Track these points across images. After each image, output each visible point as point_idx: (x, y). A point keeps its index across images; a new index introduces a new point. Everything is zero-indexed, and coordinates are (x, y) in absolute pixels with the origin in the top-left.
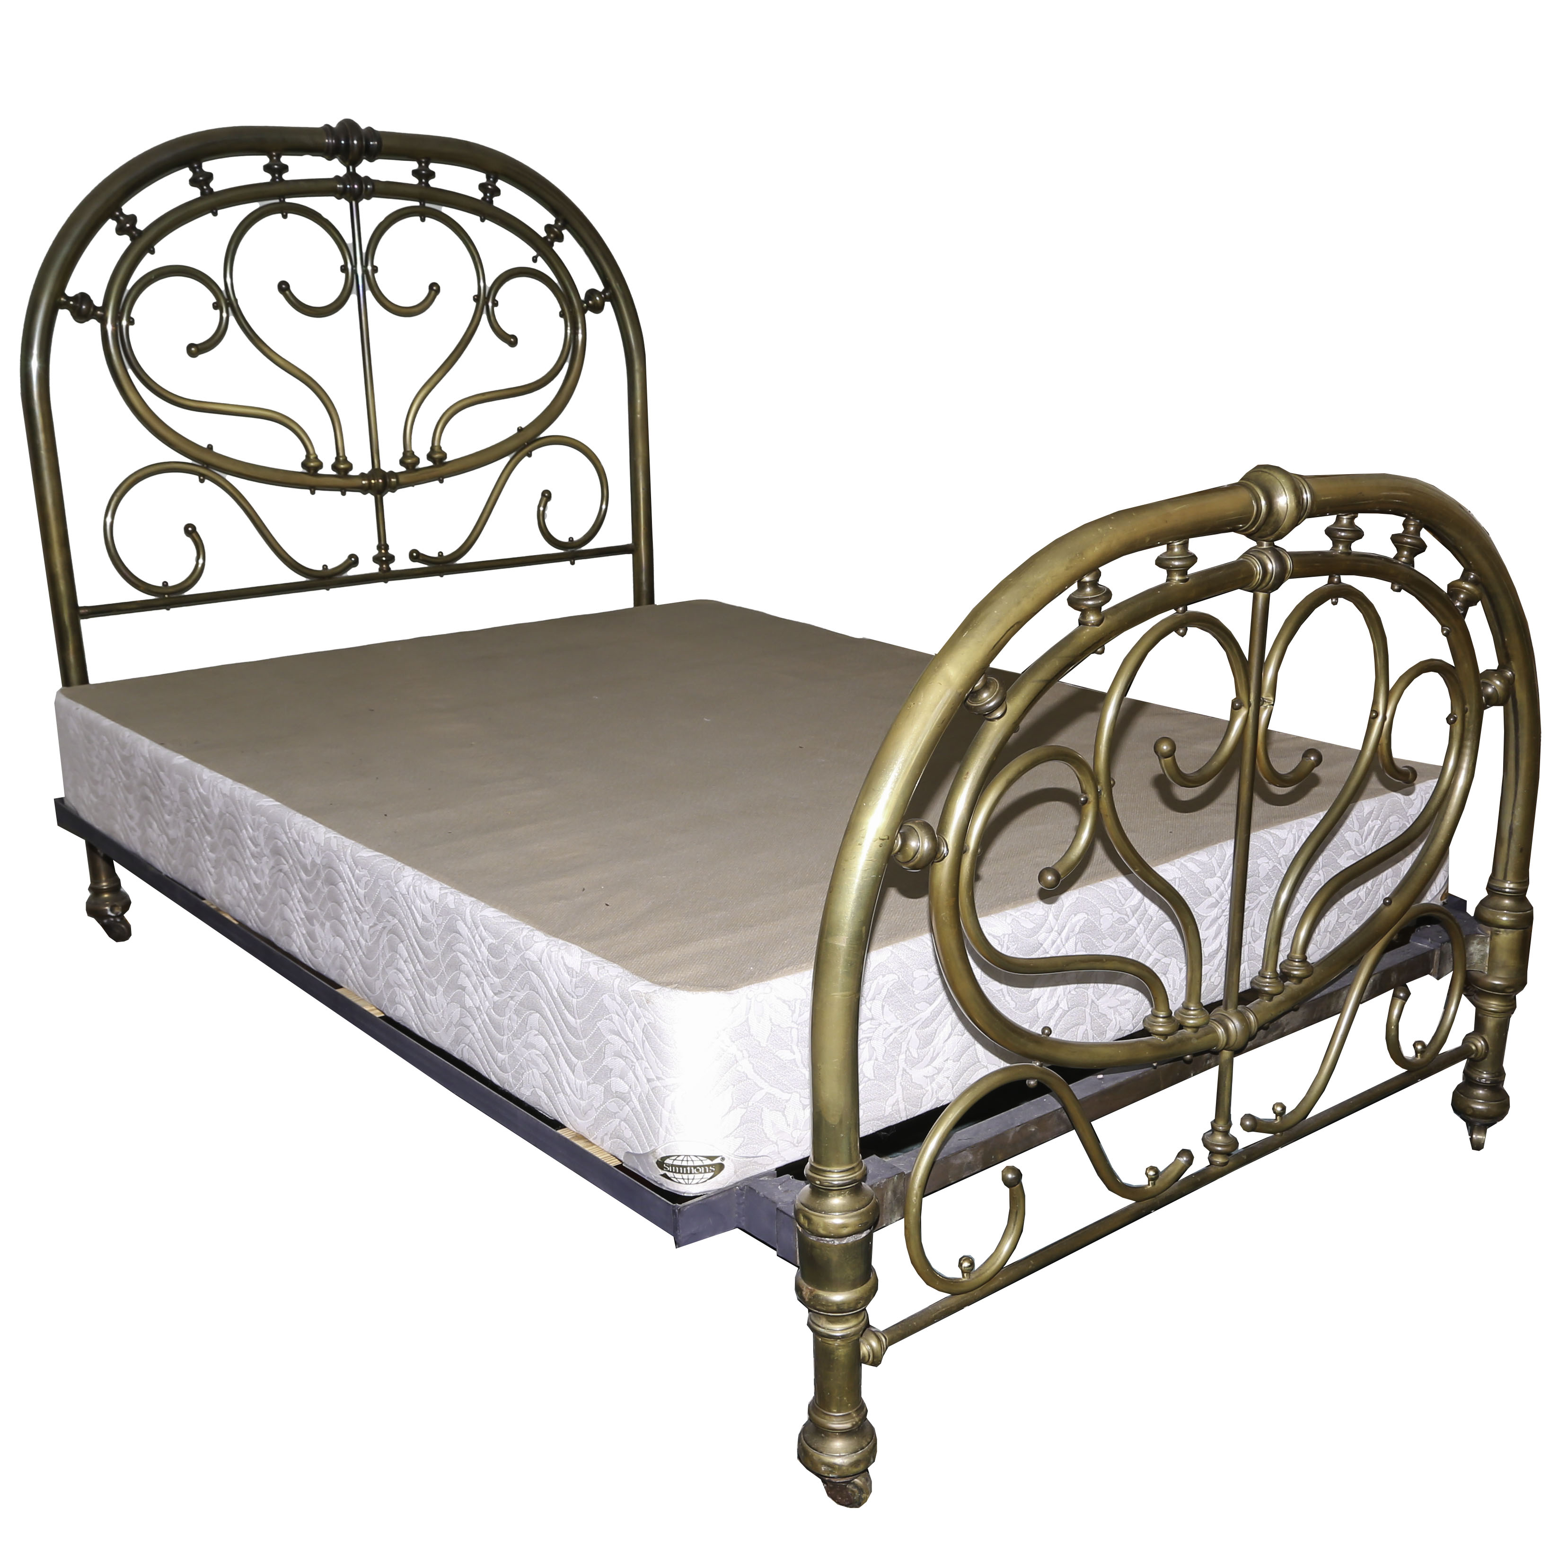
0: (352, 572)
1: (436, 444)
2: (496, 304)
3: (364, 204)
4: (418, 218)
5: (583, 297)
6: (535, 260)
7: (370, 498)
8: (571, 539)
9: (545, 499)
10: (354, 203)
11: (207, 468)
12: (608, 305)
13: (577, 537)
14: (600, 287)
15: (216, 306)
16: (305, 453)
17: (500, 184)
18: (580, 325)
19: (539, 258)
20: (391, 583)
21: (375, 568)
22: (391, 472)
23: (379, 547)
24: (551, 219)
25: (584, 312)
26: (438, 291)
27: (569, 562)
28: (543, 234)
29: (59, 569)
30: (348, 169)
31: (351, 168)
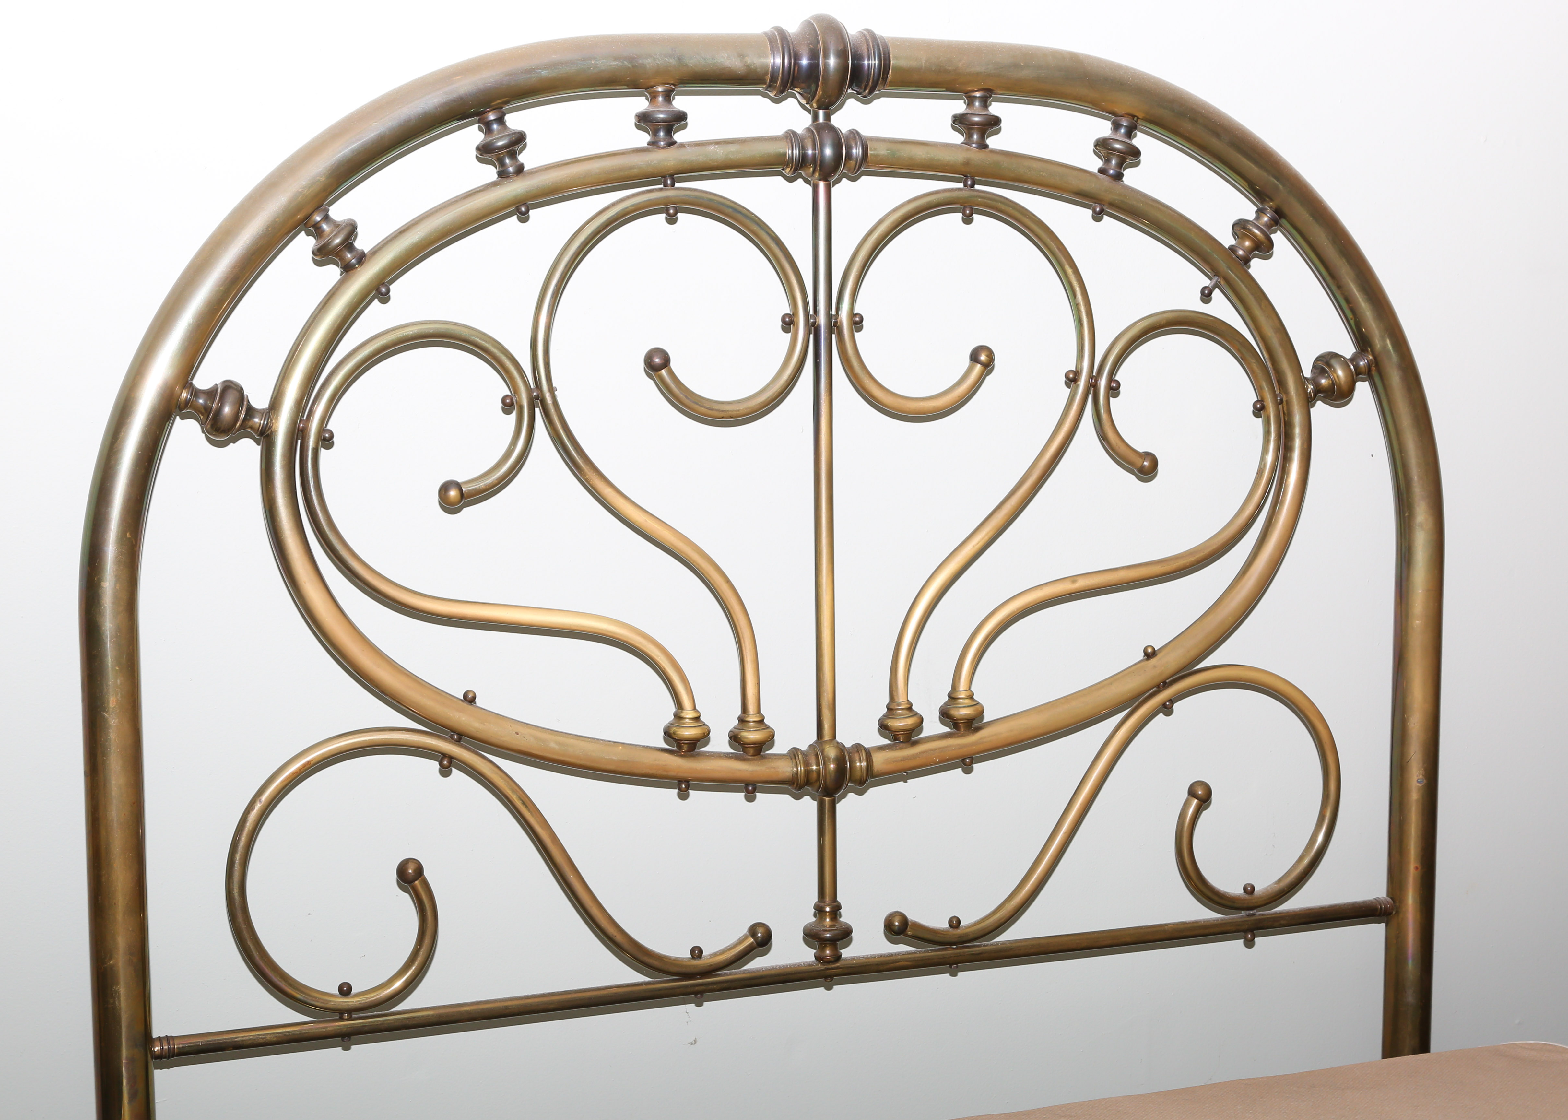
0: (758, 964)
1: (962, 686)
2: (1114, 389)
3: (843, 190)
4: (957, 217)
5: (1307, 372)
6: (1206, 296)
7: (808, 806)
8: (1249, 890)
9: (1195, 802)
10: (822, 185)
11: (458, 742)
12: (1363, 389)
13: (1263, 884)
14: (1347, 348)
15: (508, 406)
16: (672, 709)
17: (1141, 140)
18: (1297, 431)
19: (1217, 293)
20: (839, 990)
21: (806, 955)
22: (858, 747)
23: (819, 911)
24: (1247, 209)
25: (1309, 402)
26: (988, 366)
27: (1241, 942)
28: (1227, 240)
29: (120, 961)
30: (815, 117)
31: (821, 113)
